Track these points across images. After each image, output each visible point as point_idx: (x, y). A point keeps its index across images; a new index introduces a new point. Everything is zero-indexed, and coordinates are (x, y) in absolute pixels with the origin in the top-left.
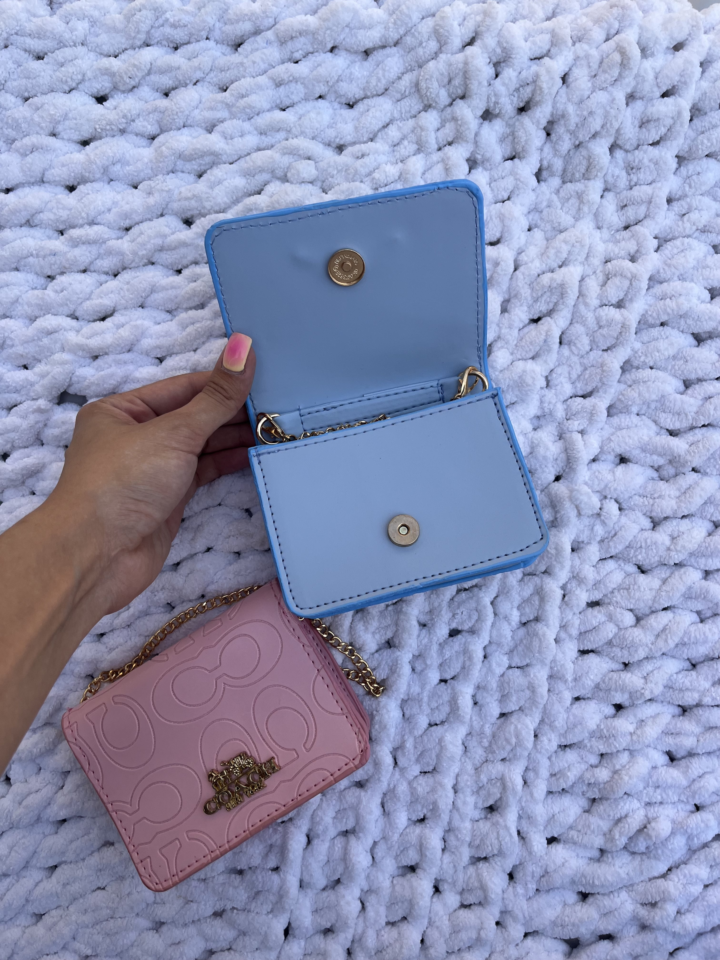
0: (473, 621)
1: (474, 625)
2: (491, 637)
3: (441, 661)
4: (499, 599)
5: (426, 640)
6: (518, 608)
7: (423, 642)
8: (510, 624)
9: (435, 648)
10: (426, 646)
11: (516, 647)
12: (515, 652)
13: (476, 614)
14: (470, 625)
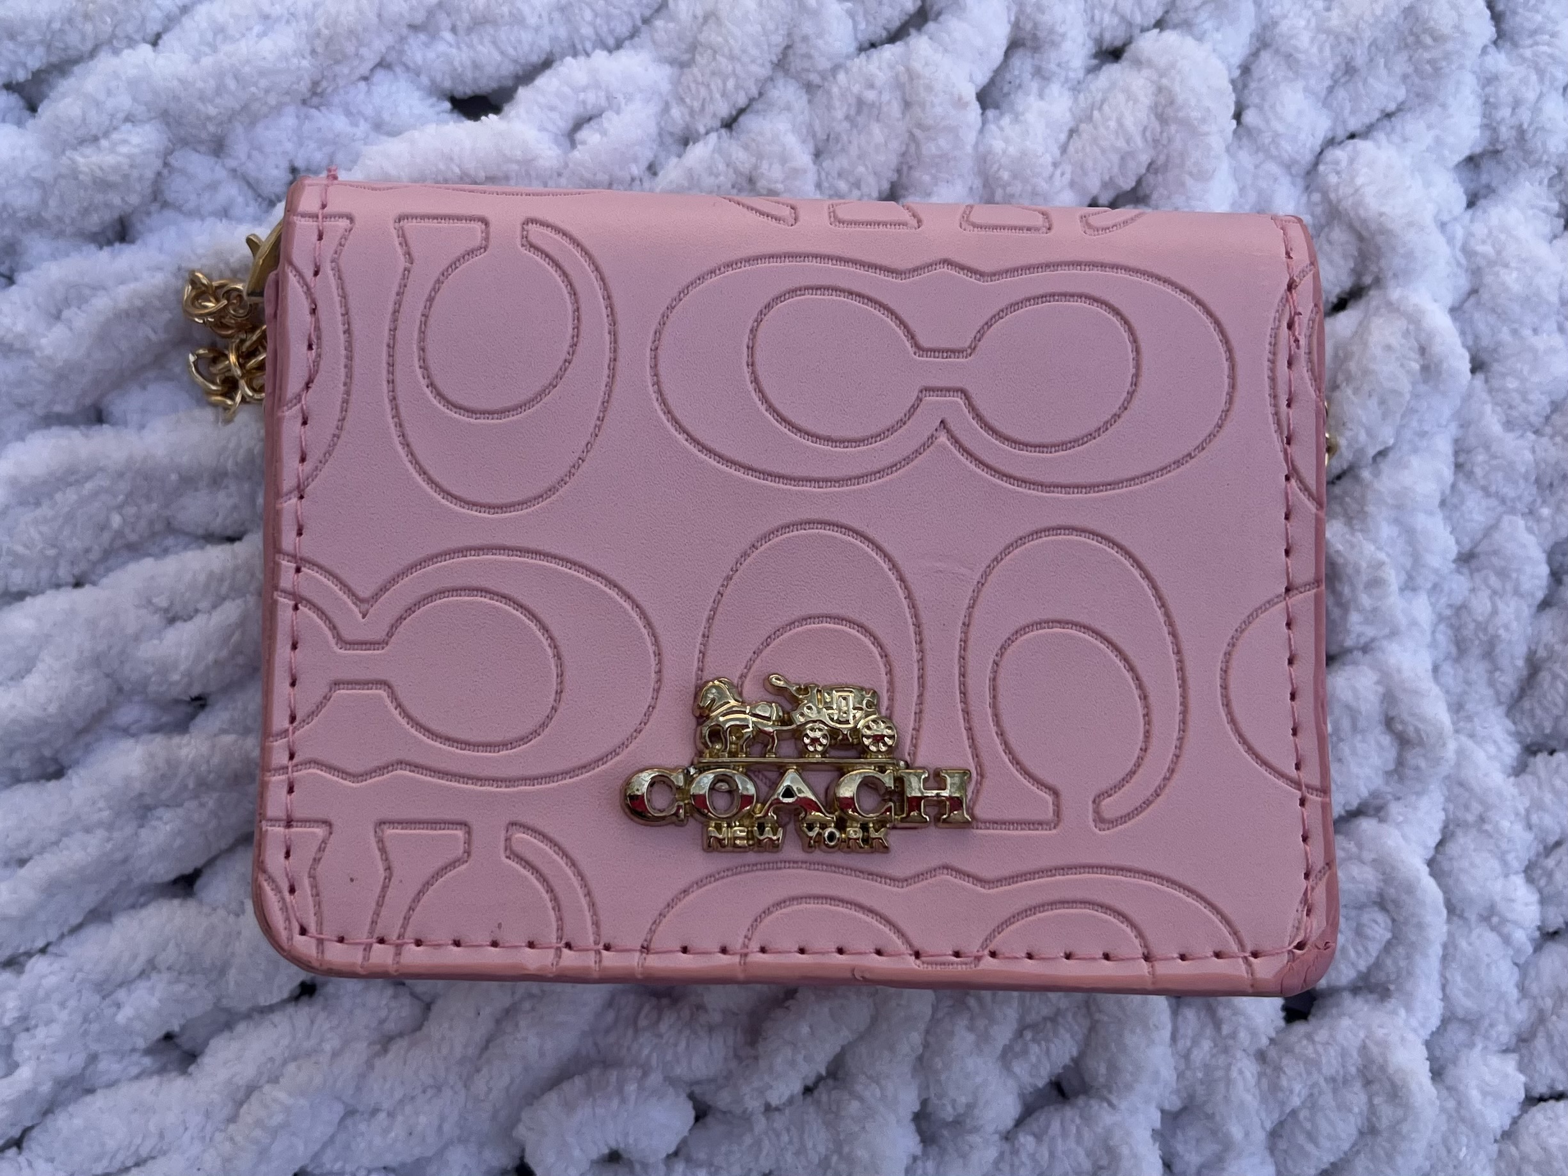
0: (1374, 949)
1: (1377, 965)
2: (1445, 998)
3: (1276, 1116)
4: (1452, 848)
5: (1206, 1045)
6: (1529, 871)
7: (1198, 1056)
8: (1507, 940)
9: (1246, 1070)
10: (1207, 1068)
11: (1541, 1019)
12: (1540, 1043)
13: (1381, 917)
14: (1363, 966)
